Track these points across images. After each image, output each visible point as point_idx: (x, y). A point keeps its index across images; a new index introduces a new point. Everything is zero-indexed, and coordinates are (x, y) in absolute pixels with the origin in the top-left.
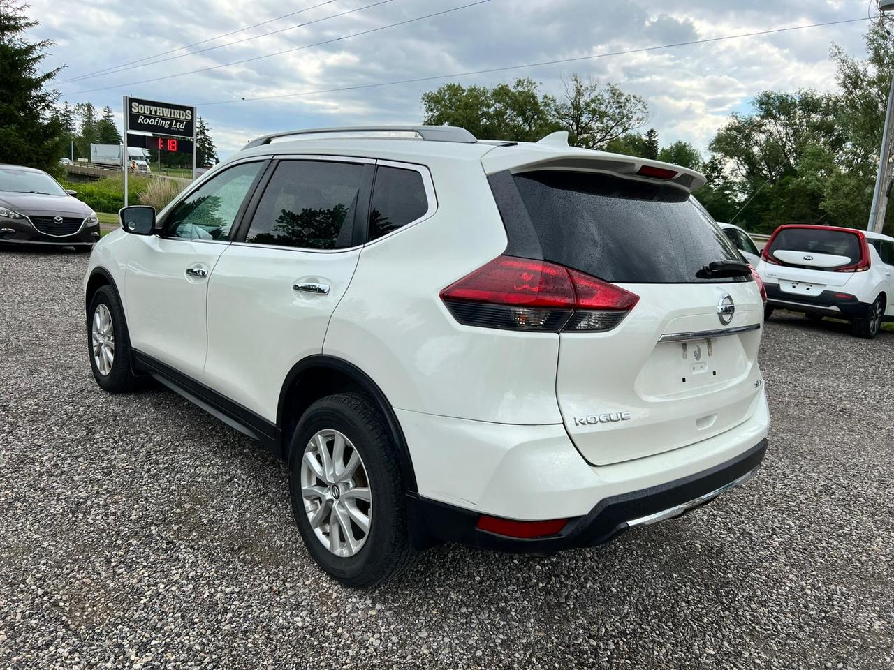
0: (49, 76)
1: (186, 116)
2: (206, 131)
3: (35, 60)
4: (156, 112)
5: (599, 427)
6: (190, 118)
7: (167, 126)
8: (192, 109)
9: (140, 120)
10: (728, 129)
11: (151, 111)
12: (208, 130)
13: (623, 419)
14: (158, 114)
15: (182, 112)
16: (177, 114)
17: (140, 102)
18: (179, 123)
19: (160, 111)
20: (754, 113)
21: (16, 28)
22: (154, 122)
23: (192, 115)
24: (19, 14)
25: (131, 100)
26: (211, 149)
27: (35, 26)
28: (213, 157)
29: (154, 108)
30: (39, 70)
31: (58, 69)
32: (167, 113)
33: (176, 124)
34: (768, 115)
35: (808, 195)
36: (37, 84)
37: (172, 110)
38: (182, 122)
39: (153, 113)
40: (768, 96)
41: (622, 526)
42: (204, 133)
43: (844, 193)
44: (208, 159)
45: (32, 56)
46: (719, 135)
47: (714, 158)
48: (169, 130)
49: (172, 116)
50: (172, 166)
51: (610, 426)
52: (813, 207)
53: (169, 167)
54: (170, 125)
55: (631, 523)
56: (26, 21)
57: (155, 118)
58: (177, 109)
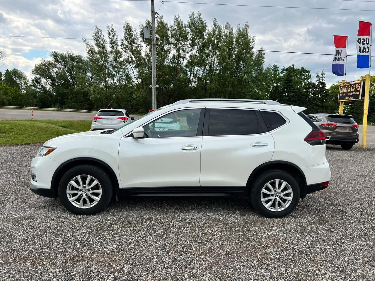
10: (40, 65)
20: (52, 60)
34: (57, 61)
35: (82, 93)
40: (56, 53)
43: (97, 93)
46: (36, 67)
47: (36, 77)
52: (85, 98)
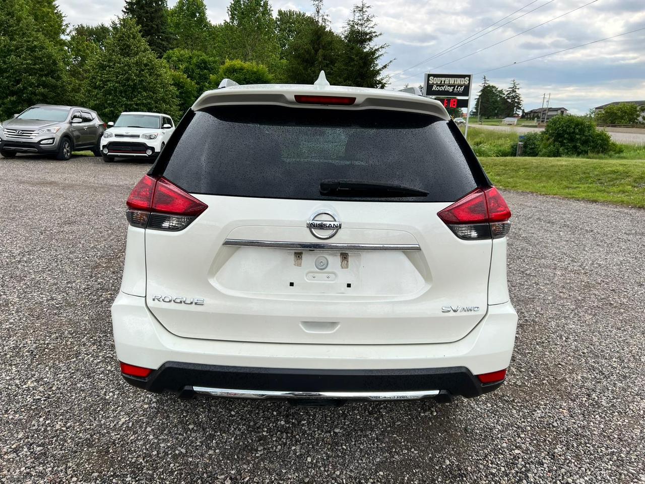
0: (385, 67)
1: (465, 81)
2: (516, 90)
3: (377, 58)
4: (444, 81)
5: (172, 306)
6: (468, 83)
7: (451, 90)
8: (469, 76)
9: (434, 88)
11: (441, 81)
12: (518, 89)
13: (196, 304)
14: (446, 83)
15: (462, 79)
16: (459, 81)
17: (435, 76)
18: (459, 87)
19: (447, 80)
21: (370, 39)
22: (443, 88)
23: (469, 80)
24: (373, 30)
25: (429, 76)
26: (519, 103)
27: (380, 36)
28: (520, 108)
29: (443, 79)
30: (379, 63)
31: (391, 61)
32: (452, 81)
33: (457, 88)
36: (378, 73)
37: (456, 79)
38: (462, 86)
39: (443, 82)
41: (187, 388)
42: (515, 91)
44: (516, 111)
45: (377, 55)
48: (453, 93)
49: (455, 83)
50: (490, 118)
51: (183, 307)
53: (488, 118)
54: (453, 89)
55: (196, 389)
56: (376, 34)
57: (443, 86)
58: (459, 78)
